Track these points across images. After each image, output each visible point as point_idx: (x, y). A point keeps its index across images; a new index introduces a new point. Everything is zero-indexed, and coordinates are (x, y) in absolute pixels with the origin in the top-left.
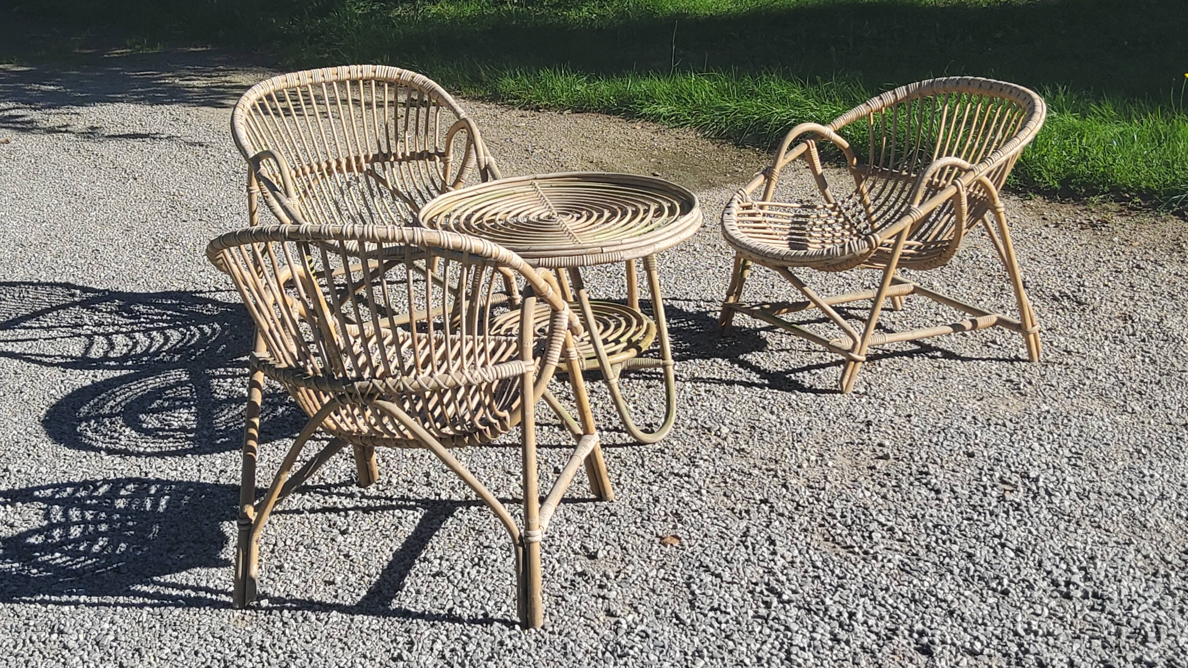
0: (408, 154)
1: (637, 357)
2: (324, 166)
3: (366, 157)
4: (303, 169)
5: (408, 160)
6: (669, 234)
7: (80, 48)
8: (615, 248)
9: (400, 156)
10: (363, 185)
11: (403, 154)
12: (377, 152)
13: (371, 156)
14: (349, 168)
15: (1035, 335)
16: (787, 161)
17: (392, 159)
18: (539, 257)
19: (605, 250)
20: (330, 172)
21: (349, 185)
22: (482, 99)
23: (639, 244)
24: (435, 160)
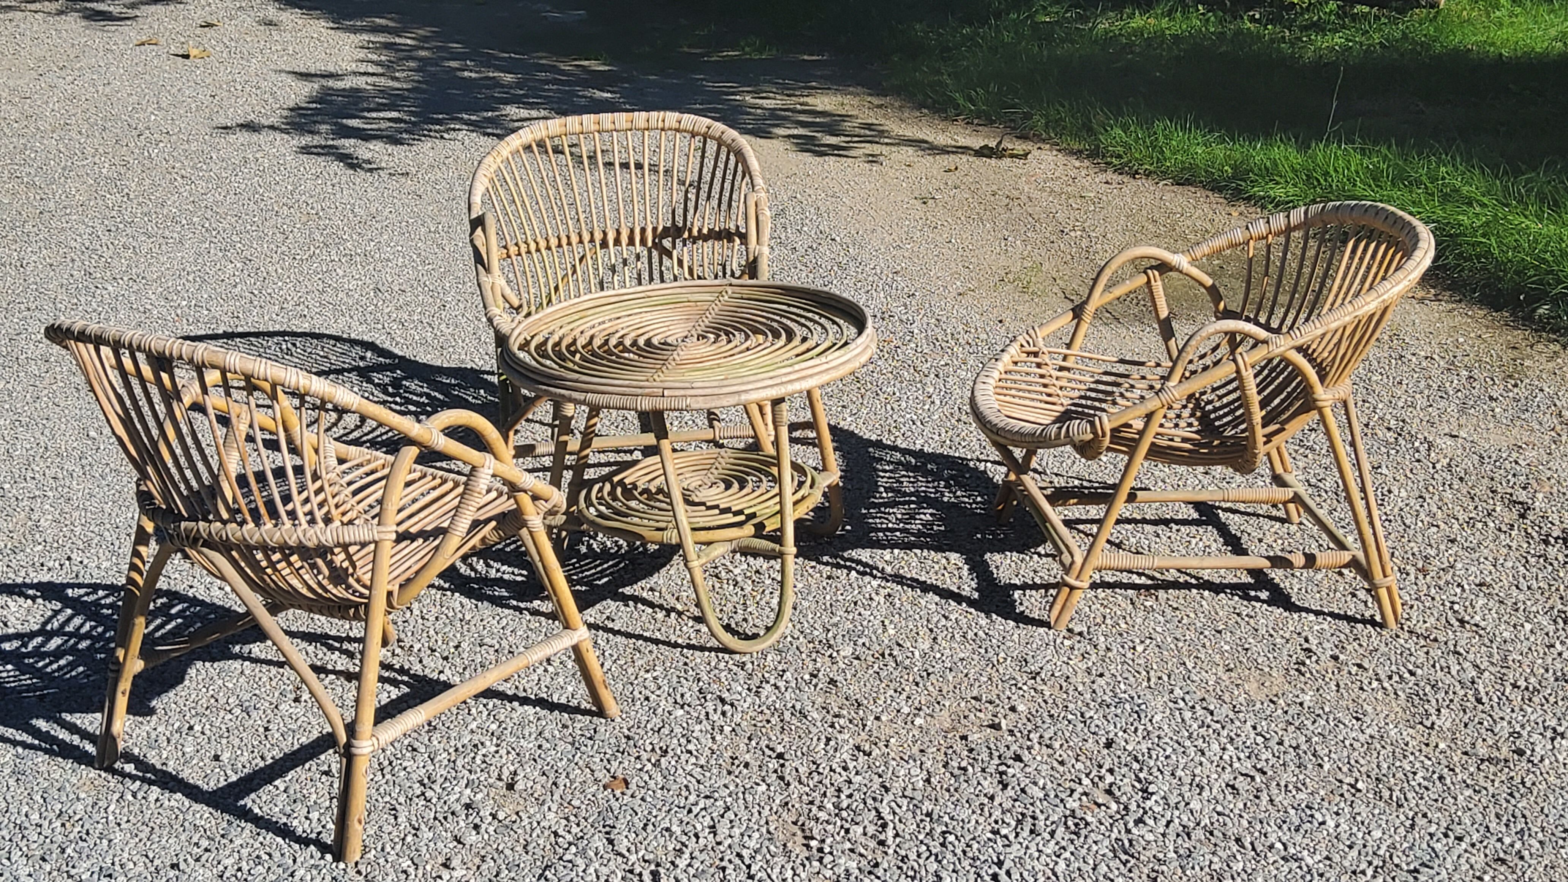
0: (705, 231)
1: (754, 536)
2: (598, 236)
3: (655, 229)
4: (568, 237)
5: (706, 238)
6: (770, 382)
7: (689, 47)
8: (682, 392)
9: (695, 232)
10: (643, 265)
11: (700, 230)
12: (669, 224)
13: (660, 228)
14: (631, 242)
15: (1389, 589)
16: (1109, 297)
17: (686, 235)
18: (587, 391)
19: (666, 393)
20: (604, 244)
21: (625, 262)
22: (1078, 154)
23: (716, 391)
24: (733, 241)
